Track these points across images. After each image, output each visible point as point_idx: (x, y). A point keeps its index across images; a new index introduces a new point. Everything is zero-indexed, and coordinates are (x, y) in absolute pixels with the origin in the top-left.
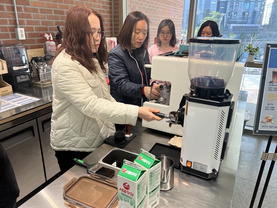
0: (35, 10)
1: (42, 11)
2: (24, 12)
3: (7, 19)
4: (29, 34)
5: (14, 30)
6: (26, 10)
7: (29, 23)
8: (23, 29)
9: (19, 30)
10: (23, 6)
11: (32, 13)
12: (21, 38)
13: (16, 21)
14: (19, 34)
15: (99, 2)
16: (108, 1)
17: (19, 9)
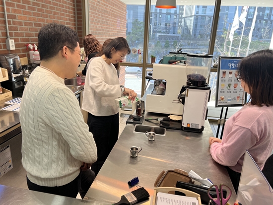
0: (20, 24)
1: (26, 24)
2: (12, 25)
4: (17, 44)
5: (5, 40)
6: (13, 22)
8: (13, 40)
9: (10, 41)
10: (11, 20)
11: (18, 26)
12: (11, 49)
13: (7, 33)
14: (11, 45)
15: (67, 15)
16: (73, 15)
17: (9, 22)
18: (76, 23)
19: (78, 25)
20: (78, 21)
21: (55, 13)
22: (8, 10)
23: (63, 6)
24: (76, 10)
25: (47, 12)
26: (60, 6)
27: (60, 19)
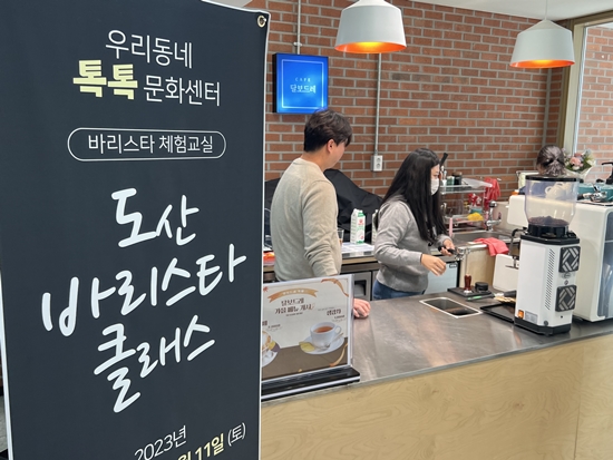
0: (403, 131)
1: (413, 131)
2: (386, 134)
3: (365, 144)
4: (388, 163)
5: (370, 158)
6: (390, 130)
7: (391, 148)
8: (381, 157)
9: (376, 157)
10: (387, 126)
11: (398, 135)
12: (376, 169)
13: (374, 146)
14: (376, 163)
15: (517, 108)
16: (538, 105)
17: (381, 130)
18: (546, 121)
19: (549, 125)
20: (550, 117)
21: (484, 107)
22: (382, 112)
23: (509, 92)
24: (548, 94)
25: (465, 106)
26: (500, 92)
27: (498, 115)
